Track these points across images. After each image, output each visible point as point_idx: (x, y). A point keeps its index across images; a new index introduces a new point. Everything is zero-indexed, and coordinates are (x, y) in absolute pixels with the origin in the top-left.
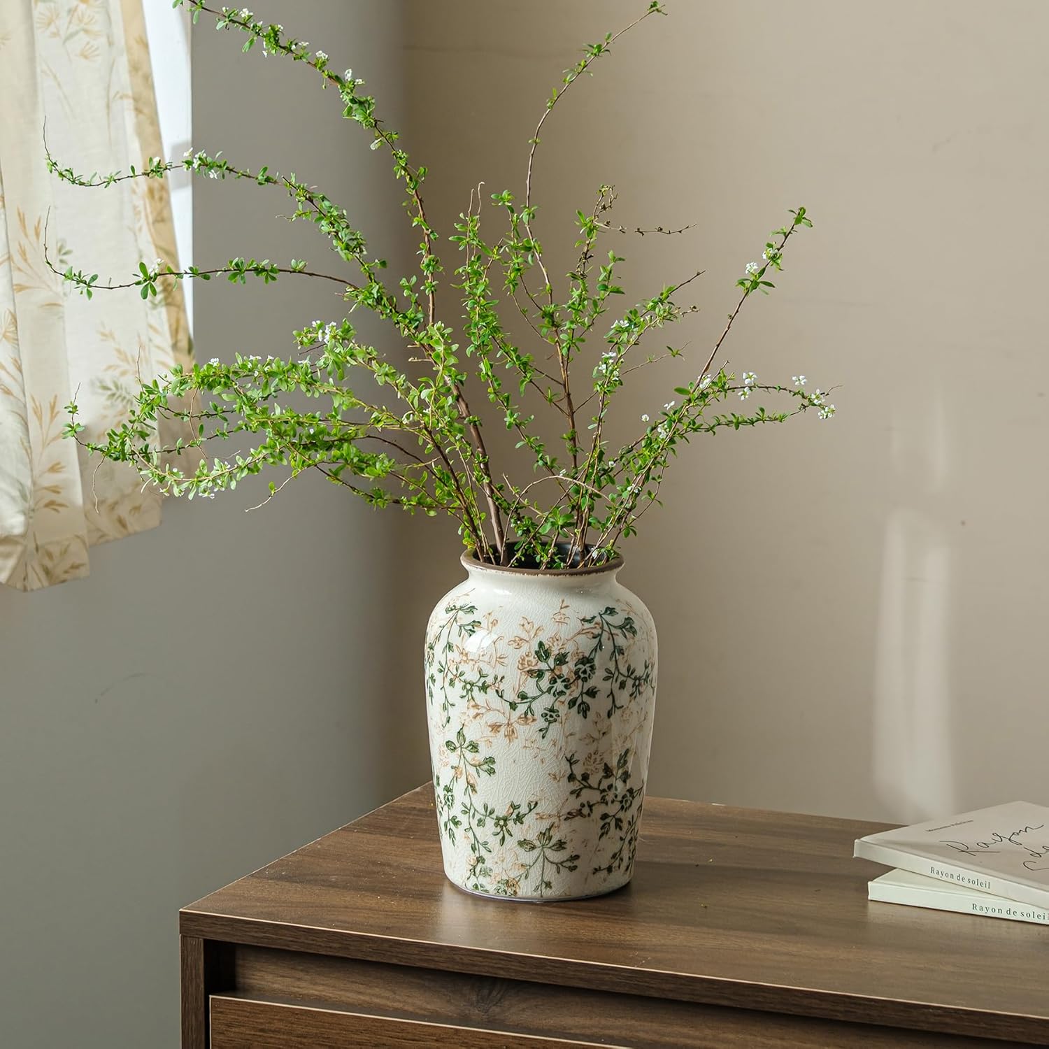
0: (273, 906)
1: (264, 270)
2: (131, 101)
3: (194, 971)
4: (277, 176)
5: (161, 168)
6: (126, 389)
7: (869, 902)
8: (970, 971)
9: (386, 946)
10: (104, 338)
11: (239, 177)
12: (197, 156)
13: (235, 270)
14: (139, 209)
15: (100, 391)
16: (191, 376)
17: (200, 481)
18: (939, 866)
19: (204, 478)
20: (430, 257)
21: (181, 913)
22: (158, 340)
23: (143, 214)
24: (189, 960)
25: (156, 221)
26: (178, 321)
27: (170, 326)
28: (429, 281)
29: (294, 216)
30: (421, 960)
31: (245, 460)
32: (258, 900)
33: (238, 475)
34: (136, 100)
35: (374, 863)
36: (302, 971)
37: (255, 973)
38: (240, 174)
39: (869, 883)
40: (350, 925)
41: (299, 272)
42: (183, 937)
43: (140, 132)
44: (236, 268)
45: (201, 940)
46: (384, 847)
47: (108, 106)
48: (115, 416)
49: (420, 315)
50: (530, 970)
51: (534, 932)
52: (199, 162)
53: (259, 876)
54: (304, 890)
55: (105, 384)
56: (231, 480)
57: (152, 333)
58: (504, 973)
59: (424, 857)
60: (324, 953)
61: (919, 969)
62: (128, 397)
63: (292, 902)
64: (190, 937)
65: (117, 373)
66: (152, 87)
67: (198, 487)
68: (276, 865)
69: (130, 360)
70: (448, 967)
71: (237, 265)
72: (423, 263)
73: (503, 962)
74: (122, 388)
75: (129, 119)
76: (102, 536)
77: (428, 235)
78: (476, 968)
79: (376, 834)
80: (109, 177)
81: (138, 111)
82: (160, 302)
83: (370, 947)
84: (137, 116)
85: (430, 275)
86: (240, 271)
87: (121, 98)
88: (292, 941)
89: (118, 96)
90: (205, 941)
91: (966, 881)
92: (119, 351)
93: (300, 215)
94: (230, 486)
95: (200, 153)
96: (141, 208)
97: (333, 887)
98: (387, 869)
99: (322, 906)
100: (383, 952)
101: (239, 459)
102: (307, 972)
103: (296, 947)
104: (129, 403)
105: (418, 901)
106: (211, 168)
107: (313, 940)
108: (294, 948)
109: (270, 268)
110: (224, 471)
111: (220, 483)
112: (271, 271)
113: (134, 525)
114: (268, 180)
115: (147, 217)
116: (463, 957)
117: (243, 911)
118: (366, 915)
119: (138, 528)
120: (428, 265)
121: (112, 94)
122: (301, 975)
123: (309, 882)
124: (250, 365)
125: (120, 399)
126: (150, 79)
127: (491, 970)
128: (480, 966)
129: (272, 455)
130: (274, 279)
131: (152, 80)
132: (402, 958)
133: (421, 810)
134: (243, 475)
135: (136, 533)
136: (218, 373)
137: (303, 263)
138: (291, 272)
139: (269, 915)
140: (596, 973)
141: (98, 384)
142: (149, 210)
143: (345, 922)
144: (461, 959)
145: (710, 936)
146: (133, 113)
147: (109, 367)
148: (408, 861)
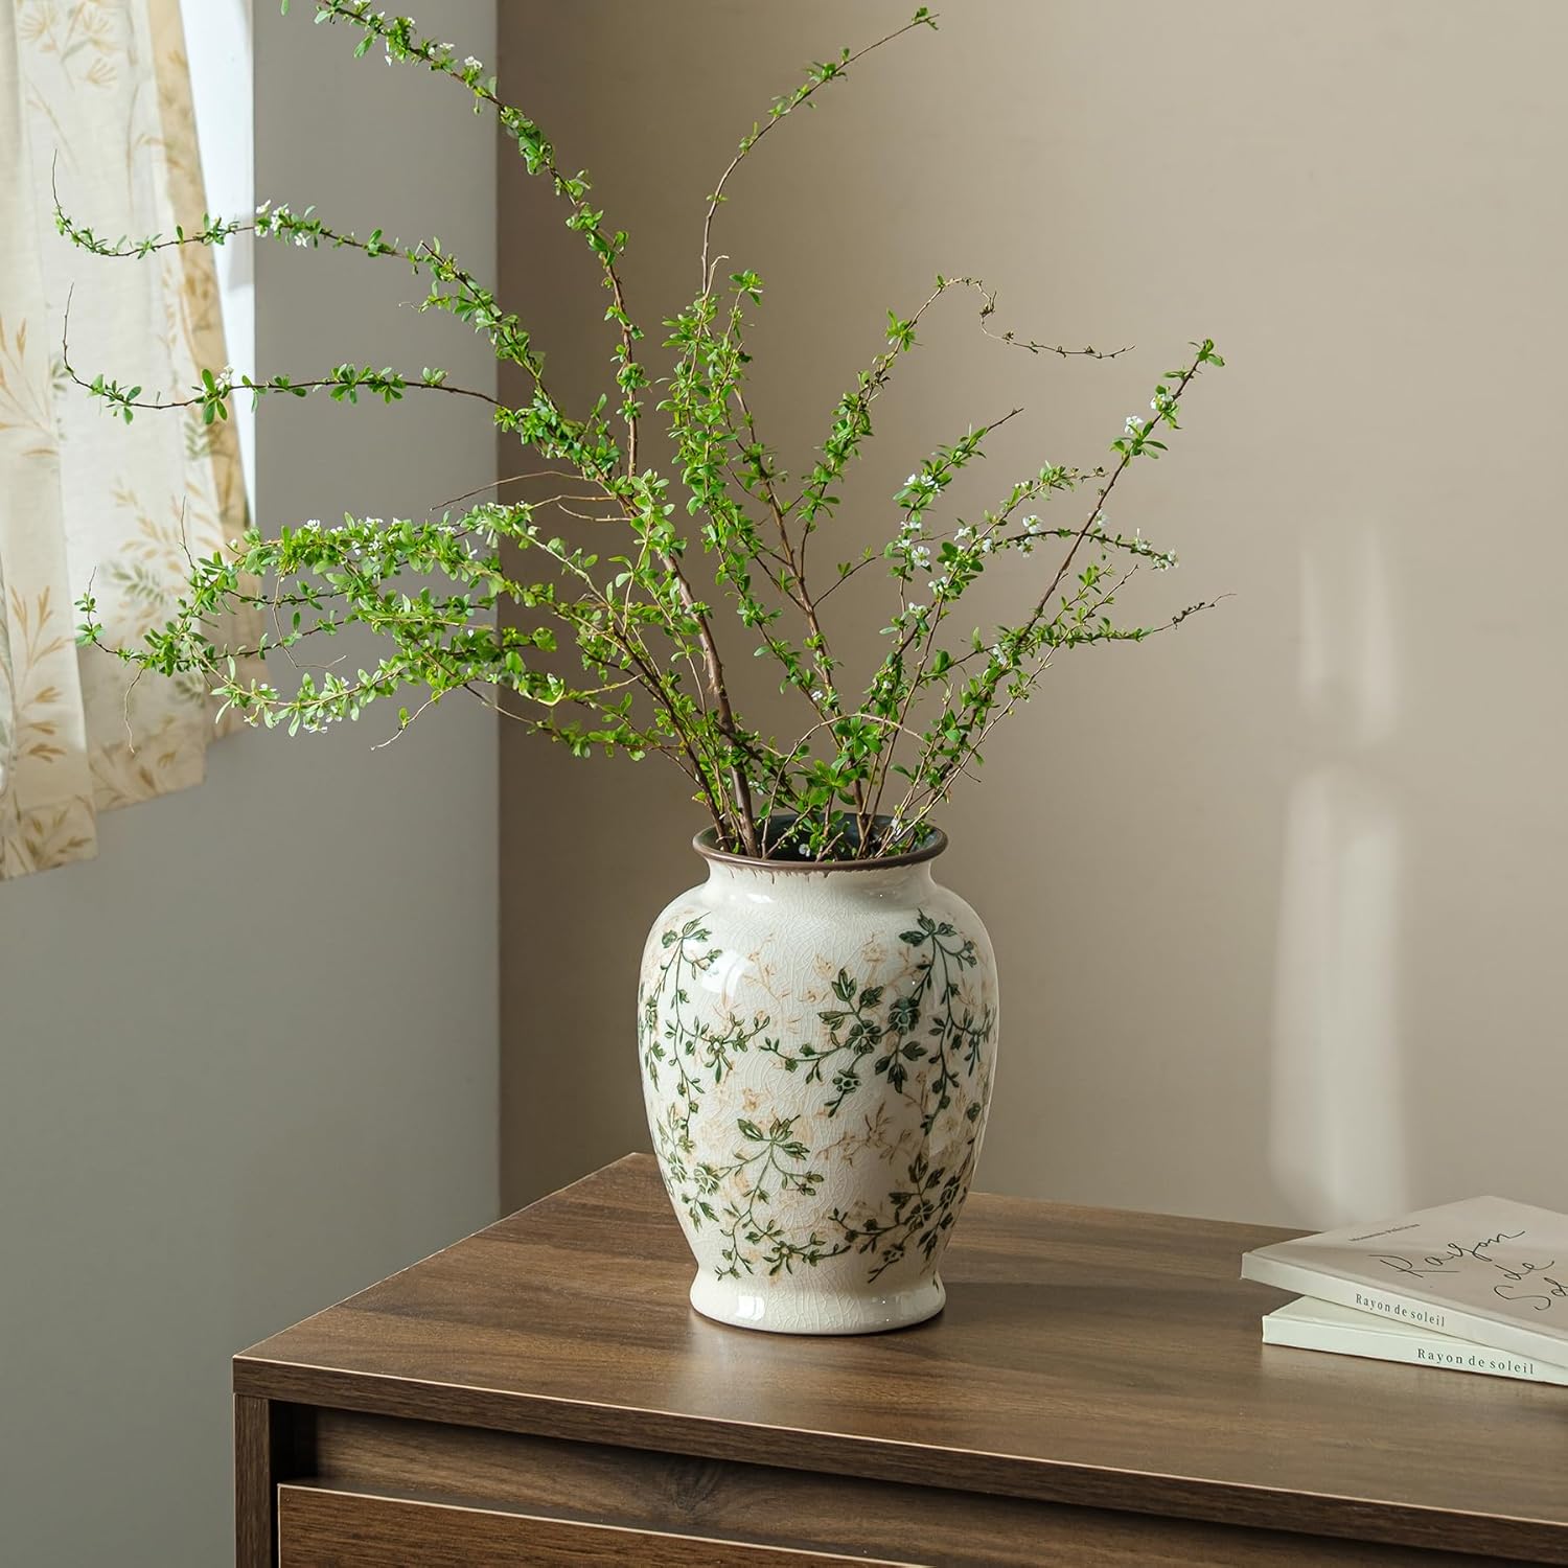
0: (373, 1351)
1: (383, 383)
2: (161, 148)
3: (255, 1448)
4: (395, 243)
5: (221, 230)
6: (153, 578)
7: (1265, 1348)
8: (1415, 1450)
9: (541, 1411)
10: (121, 501)
11: (340, 244)
12: (276, 212)
13: (341, 382)
14: (171, 310)
15: (116, 581)
16: (276, 545)
17: (305, 707)
18: (1368, 1292)
19: (309, 702)
20: (630, 365)
21: (235, 1360)
22: (199, 506)
23: (178, 317)
24: (247, 1431)
25: (197, 328)
26: (229, 477)
27: (218, 485)
28: (629, 402)
29: (425, 304)
30: (593, 1432)
31: (371, 675)
32: (349, 1341)
33: (362, 699)
34: (169, 146)
35: (526, 1287)
36: (416, 1447)
37: (346, 1451)
38: (340, 241)
39: (1264, 1318)
40: (488, 1380)
41: (436, 386)
42: (239, 1397)
43: (174, 195)
44: (342, 379)
45: (266, 1401)
46: (538, 1263)
47: (129, 155)
48: (137, 619)
49: (614, 453)
50: (756, 1447)
51: (763, 1389)
52: (280, 222)
53: (352, 1305)
54: (419, 1327)
55: (122, 571)
56: (352, 708)
57: (190, 495)
58: (718, 1452)
59: (598, 1278)
60: (448, 1421)
61: (1339, 1446)
62: (156, 590)
63: (402, 1346)
64: (249, 1397)
65: (140, 553)
66: (193, 127)
67: (302, 715)
68: (379, 1289)
69: (160, 534)
70: (634, 1443)
71: (344, 374)
72: (621, 375)
73: (718, 1436)
74: (147, 577)
75: (159, 175)
76: (116, 799)
77: (628, 333)
78: (677, 1445)
79: (527, 1243)
80: (144, 243)
81: (172, 162)
82: (203, 449)
83: (518, 1413)
84: (170, 170)
85: (630, 393)
86: (349, 383)
87: (149, 142)
88: (401, 1403)
89: (144, 139)
90: (272, 1402)
91: (1409, 1314)
92: (143, 521)
93: (434, 303)
94: (350, 716)
95: (280, 209)
96: (176, 308)
97: (464, 1322)
98: (545, 1297)
99: (445, 1351)
100: (538, 1420)
101: (362, 674)
102: (423, 1449)
103: (407, 1411)
104: (159, 599)
105: (589, 1343)
106: (298, 230)
107: (433, 1401)
108: (406, 1413)
109: (392, 380)
110: (341, 693)
111: (335, 711)
112: (395, 384)
113: (165, 782)
114: (381, 249)
115: (184, 320)
116: (657, 1427)
117: (328, 1358)
118: (512, 1365)
119: (170, 785)
120: (628, 378)
121: (135, 136)
122: (416, 1453)
123: (426, 1315)
124: (366, 532)
125: (144, 594)
126: (191, 114)
127: (697, 1447)
128: (683, 1441)
129: (412, 670)
130: (397, 395)
131: (194, 116)
132: (566, 1428)
133: (595, 1208)
134: (370, 700)
135: (168, 793)
136: (319, 541)
137: (440, 373)
138: (423, 386)
139: (368, 1365)
140: (855, 1451)
141: (113, 571)
142: (187, 311)
143: (481, 1375)
144: (654, 1430)
145: (1027, 1397)
146: (164, 166)
147: (129, 545)
148: (576, 1284)
